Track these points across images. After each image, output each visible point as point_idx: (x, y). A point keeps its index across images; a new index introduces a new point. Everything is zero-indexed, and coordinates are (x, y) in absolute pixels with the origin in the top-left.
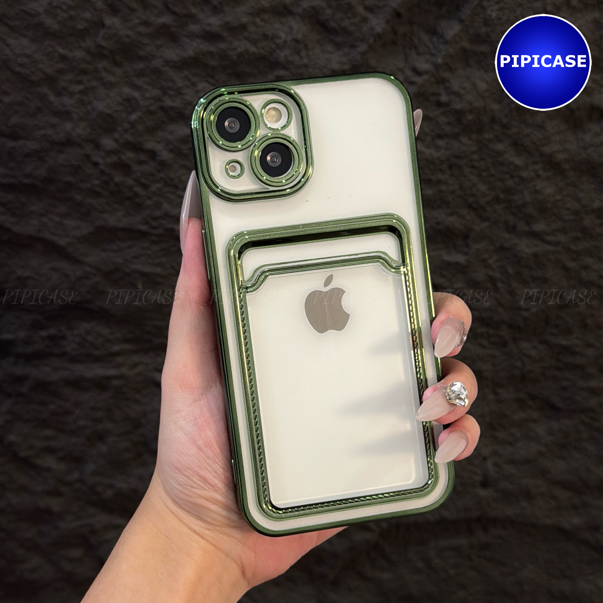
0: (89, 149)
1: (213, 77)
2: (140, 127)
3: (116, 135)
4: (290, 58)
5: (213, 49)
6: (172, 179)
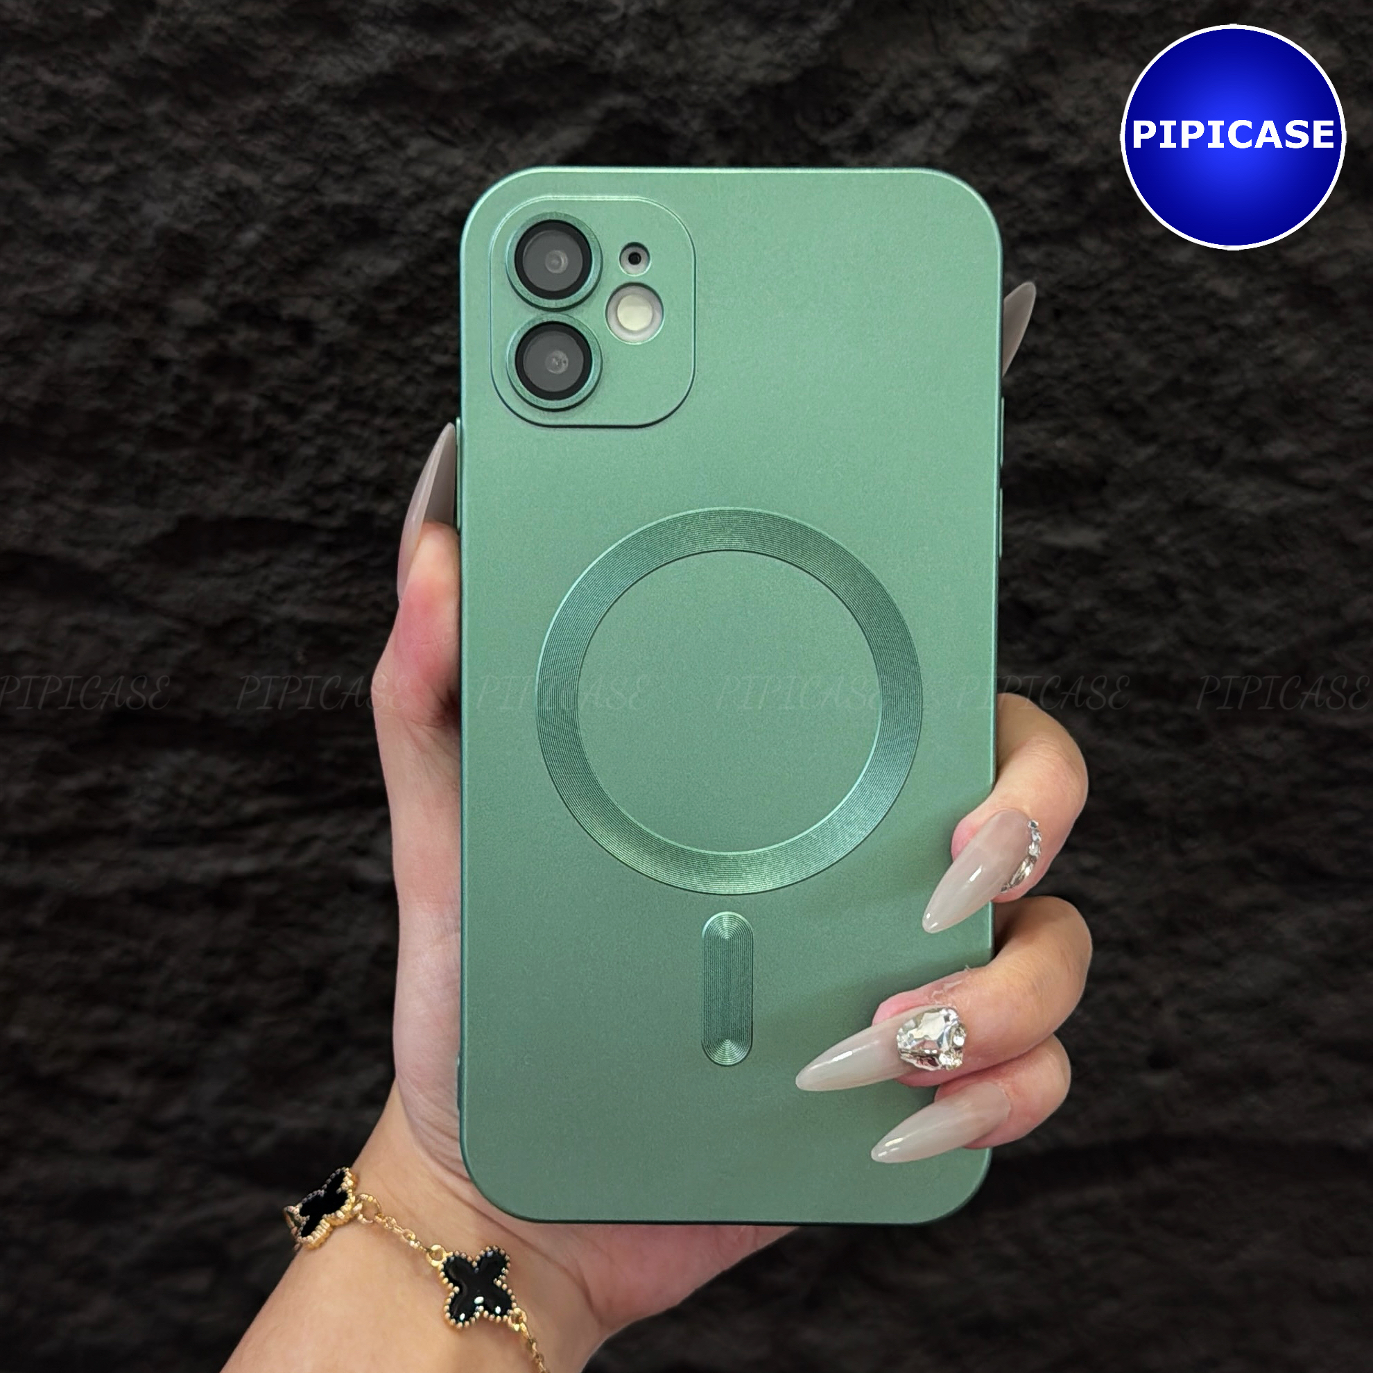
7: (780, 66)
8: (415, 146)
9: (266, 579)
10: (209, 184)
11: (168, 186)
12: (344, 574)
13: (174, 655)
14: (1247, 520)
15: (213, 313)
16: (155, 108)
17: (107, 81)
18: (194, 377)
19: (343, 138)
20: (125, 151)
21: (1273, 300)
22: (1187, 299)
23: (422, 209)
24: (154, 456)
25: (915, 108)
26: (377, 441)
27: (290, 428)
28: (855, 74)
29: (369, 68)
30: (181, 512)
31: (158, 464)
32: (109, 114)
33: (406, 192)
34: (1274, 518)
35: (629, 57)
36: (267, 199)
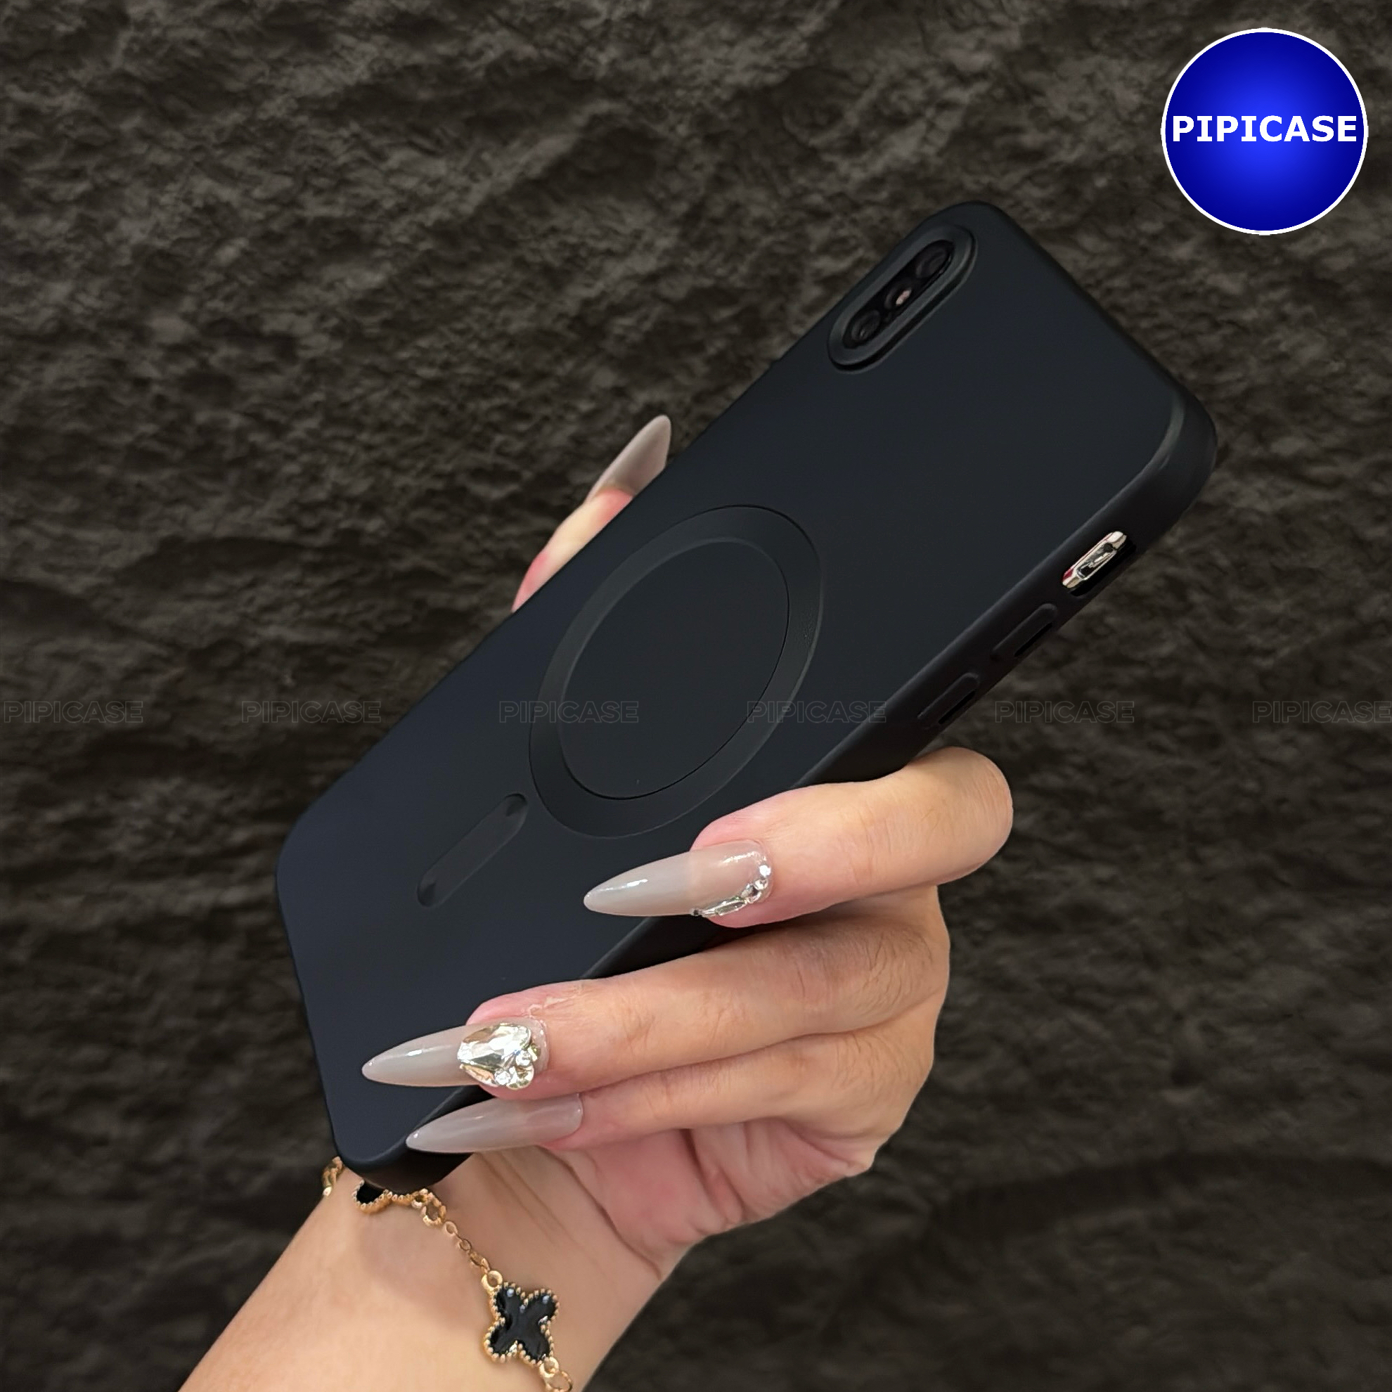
0: (118, 346)
1: (425, 133)
2: (248, 280)
3: (188, 304)
4: (627, 67)
5: (418, 57)
6: (345, 405)
7: (767, 69)
8: (397, 157)
9: (251, 600)
10: (188, 201)
11: (144, 203)
12: (332, 594)
13: (157, 681)
14: (1255, 519)
15: (193, 331)
16: (130, 124)
17: (79, 97)
18: (174, 395)
19: (322, 151)
20: (99, 168)
21: (1276, 295)
22: (1187, 295)
23: (404, 221)
24: (135, 478)
25: (906, 108)
26: (364, 457)
27: (275, 445)
28: (844, 75)
29: (350, 80)
30: (164, 533)
31: (139, 485)
32: (82, 131)
33: (388, 204)
34: (1283, 516)
35: (613, 63)
36: (246, 214)
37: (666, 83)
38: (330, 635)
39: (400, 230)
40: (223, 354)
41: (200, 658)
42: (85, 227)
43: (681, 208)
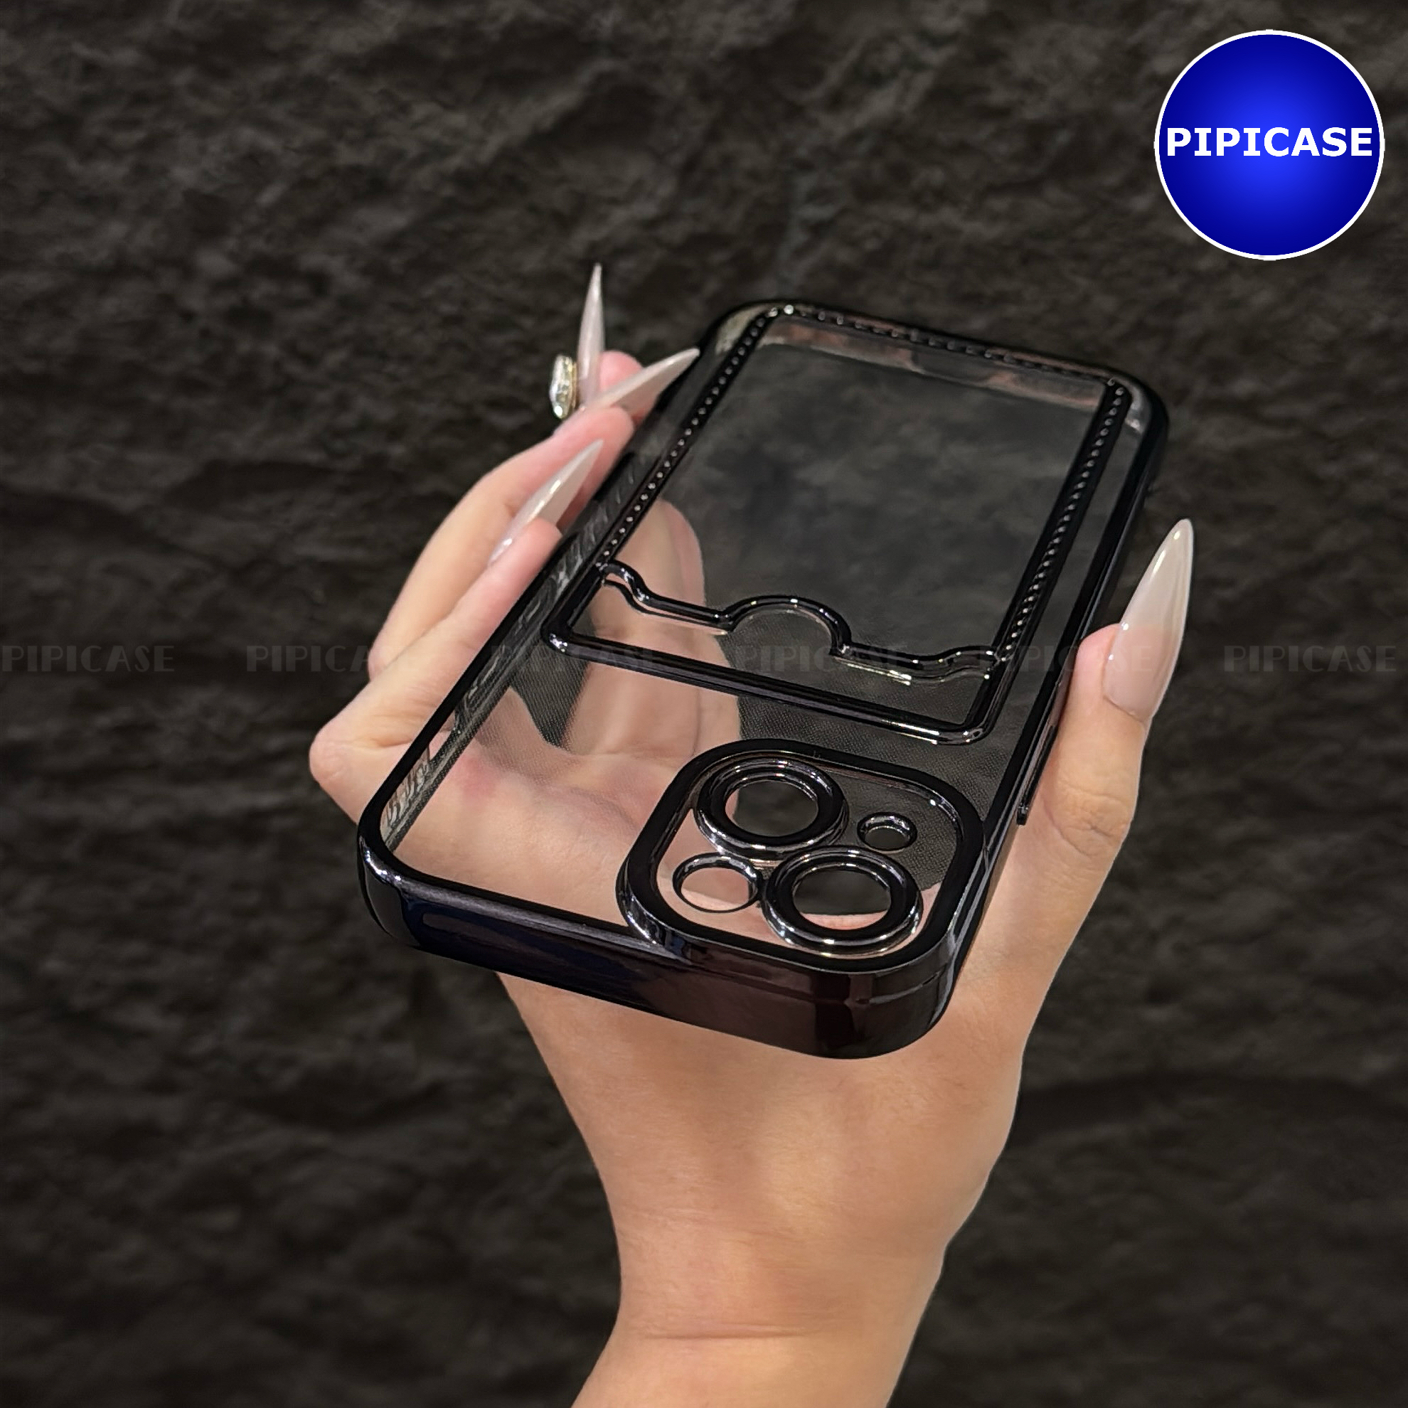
37: (665, 44)
38: (359, 554)
39: (424, 176)
40: (262, 290)
41: (240, 574)
42: (141, 172)
43: (677, 159)
